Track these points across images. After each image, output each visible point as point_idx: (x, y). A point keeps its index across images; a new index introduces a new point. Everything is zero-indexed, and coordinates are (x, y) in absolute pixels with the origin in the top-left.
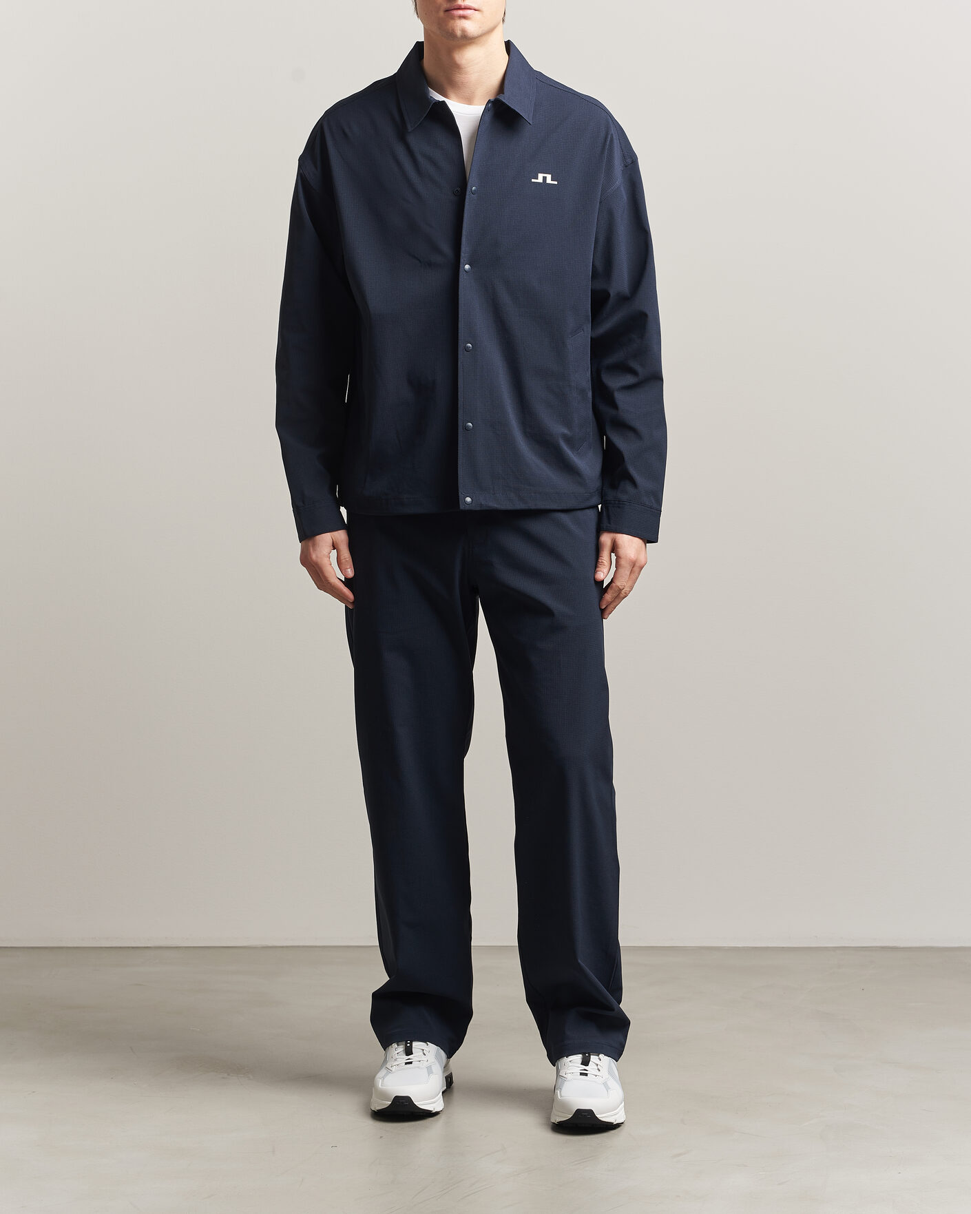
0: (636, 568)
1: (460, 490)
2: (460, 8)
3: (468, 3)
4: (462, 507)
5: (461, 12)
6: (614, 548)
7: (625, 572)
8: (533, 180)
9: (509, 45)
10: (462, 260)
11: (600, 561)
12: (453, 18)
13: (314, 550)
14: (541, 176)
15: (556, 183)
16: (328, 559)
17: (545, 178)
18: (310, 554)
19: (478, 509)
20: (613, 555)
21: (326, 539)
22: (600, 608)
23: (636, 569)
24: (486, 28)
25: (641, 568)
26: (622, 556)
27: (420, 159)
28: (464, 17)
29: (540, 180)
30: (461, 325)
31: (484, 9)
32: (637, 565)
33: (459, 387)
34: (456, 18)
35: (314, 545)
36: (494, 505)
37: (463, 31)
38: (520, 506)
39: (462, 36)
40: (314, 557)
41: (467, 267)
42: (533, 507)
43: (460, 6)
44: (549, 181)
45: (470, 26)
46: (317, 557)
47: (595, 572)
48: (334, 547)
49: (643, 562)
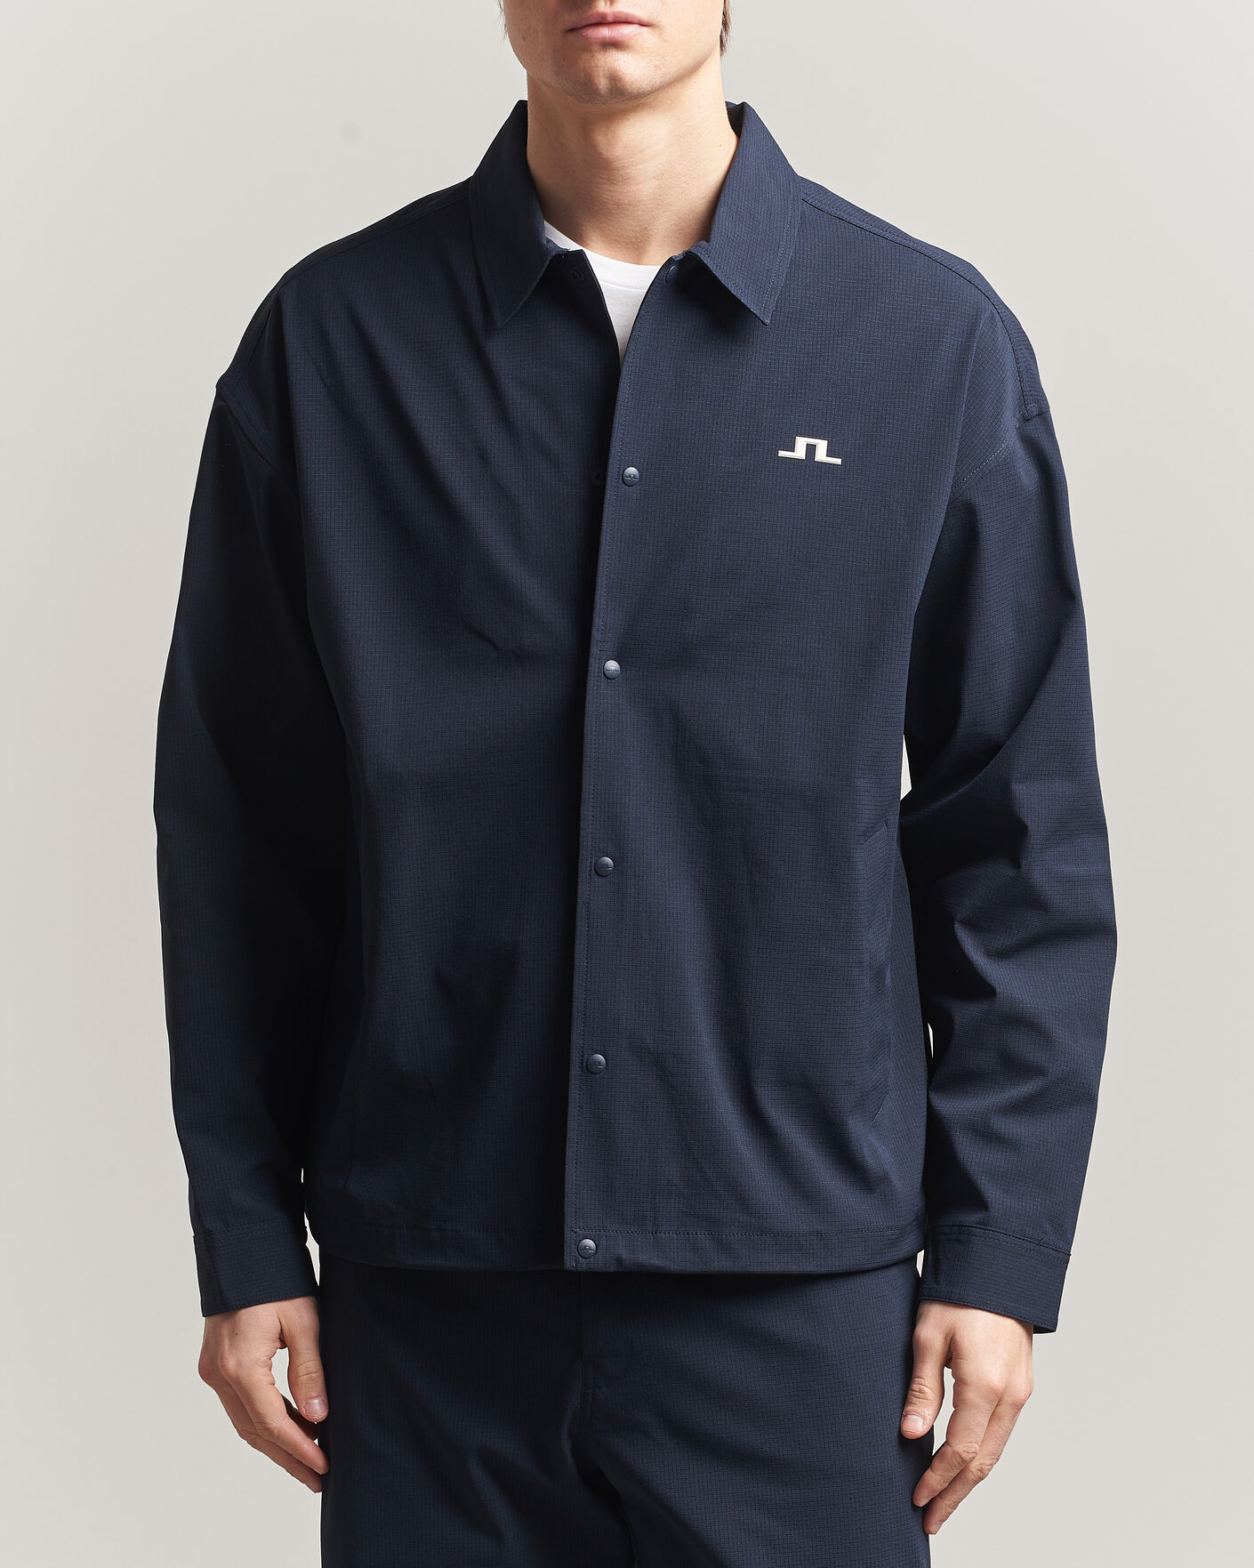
0: (1004, 1408)
1: (570, 1221)
2: (602, 22)
3: (622, 7)
4: (570, 1263)
5: (605, 32)
6: (951, 1357)
7: (977, 1418)
8: (782, 453)
9: (739, 116)
10: (595, 650)
11: (915, 1387)
12: (588, 47)
13: (233, 1345)
14: (801, 444)
15: (838, 461)
16: (266, 1369)
17: (811, 449)
18: (222, 1358)
19: (612, 1268)
20: (948, 1372)
21: (263, 1318)
22: (915, 1508)
23: (1005, 1410)
24: (672, 67)
25: (1018, 1407)
26: (969, 1381)
27: (511, 390)
28: (616, 45)
29: (800, 452)
30: (588, 811)
31: (664, 20)
32: (1008, 1399)
33: (576, 963)
34: (596, 48)
35: (234, 1334)
36: (648, 1257)
37: (614, 79)
38: (720, 1263)
39: (611, 91)
40: (231, 1364)
41: (612, 665)
42: (755, 1269)
43: (604, 16)
44: (821, 455)
45: (632, 67)
46: (239, 1364)
47: (902, 1414)
48: (283, 1341)
49: (1022, 1394)
